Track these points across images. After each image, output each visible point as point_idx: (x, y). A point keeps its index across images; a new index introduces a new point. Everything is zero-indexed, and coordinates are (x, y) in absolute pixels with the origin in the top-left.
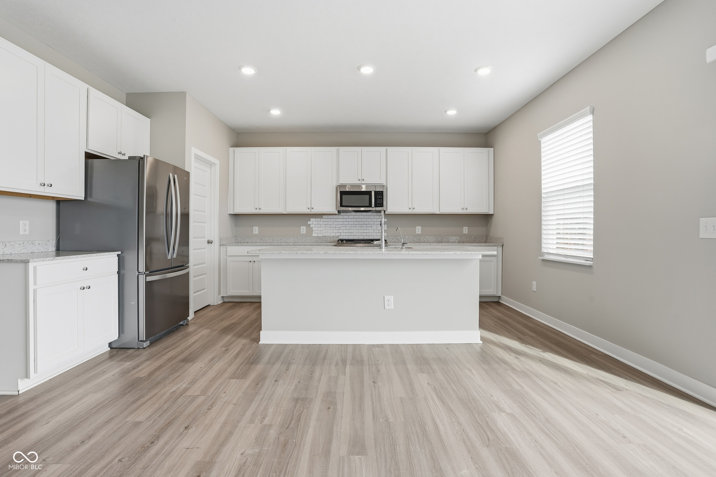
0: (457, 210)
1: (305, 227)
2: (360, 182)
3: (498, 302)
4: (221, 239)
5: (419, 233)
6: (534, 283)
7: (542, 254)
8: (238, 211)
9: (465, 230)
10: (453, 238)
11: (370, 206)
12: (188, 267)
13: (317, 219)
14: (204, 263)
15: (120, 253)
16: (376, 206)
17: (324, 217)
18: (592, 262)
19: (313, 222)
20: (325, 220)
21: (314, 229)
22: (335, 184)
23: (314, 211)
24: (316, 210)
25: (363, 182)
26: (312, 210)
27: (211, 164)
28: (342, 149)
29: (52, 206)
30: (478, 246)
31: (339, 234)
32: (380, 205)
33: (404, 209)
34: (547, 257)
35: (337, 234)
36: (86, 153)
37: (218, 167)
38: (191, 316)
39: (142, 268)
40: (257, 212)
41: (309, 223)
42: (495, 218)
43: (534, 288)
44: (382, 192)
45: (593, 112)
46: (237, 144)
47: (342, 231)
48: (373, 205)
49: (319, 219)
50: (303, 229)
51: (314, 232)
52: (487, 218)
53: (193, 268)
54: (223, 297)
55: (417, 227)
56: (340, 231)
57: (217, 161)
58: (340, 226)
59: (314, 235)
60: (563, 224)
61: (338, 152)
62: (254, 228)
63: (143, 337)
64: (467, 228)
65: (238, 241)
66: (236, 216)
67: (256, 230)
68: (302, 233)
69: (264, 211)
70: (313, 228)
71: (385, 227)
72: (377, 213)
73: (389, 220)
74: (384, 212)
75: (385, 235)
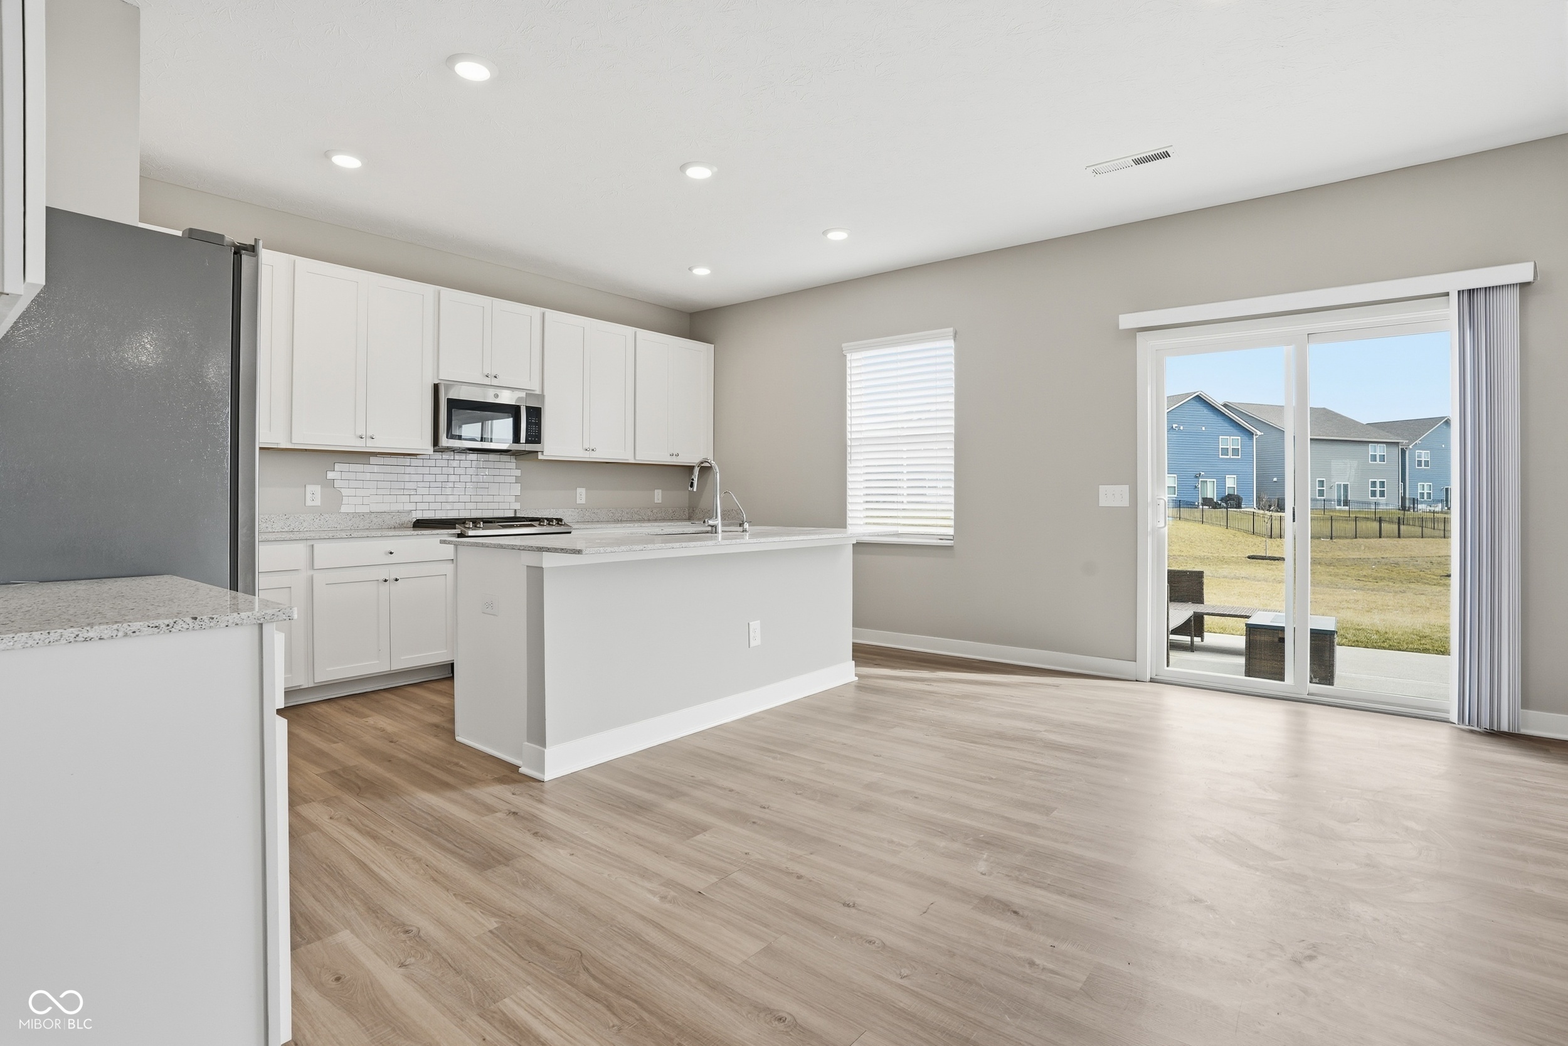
0: (662, 457)
1: (317, 489)
2: (487, 382)
11: (516, 440)
13: (353, 467)
16: (527, 442)
17: (373, 460)
18: (952, 542)
19: (339, 473)
20: (376, 469)
21: (344, 492)
23: (374, 446)
25: (495, 382)
26: (370, 443)
31: (412, 507)
32: (535, 439)
33: (575, 452)
35: (407, 507)
41: (330, 475)
44: (540, 409)
47: (419, 498)
48: (523, 439)
49: (360, 467)
50: (314, 494)
51: (345, 500)
55: (579, 490)
56: (414, 499)
58: (415, 485)
59: (345, 509)
61: (437, 299)
64: (660, 491)
68: (309, 503)
70: (342, 490)
71: (517, 489)
72: (513, 459)
73: (518, 473)
74: (540, 457)
75: (517, 506)
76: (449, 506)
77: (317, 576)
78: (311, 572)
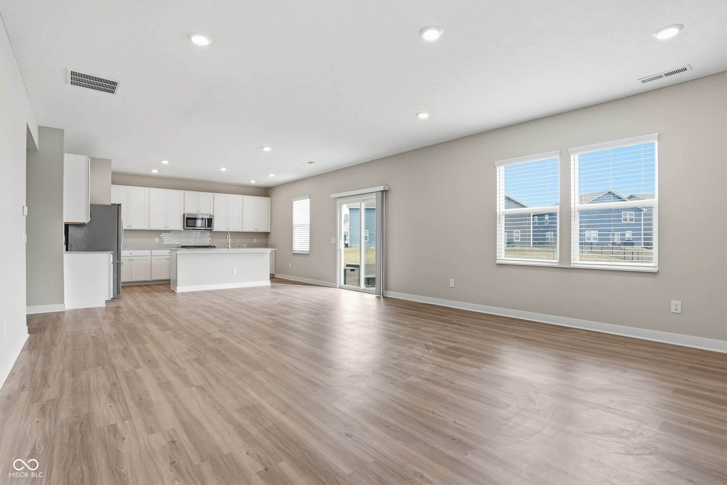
0: (252, 230)
2: (198, 213)
3: (273, 277)
6: (290, 264)
7: (293, 251)
9: (255, 241)
10: (245, 245)
17: (171, 232)
18: (309, 252)
19: (163, 235)
20: (173, 234)
22: (182, 214)
24: (170, 228)
25: (200, 213)
26: (168, 228)
32: (211, 226)
34: (295, 252)
35: (180, 243)
39: (119, 259)
41: (161, 235)
42: (271, 235)
43: (290, 266)
44: (212, 219)
45: (310, 198)
47: (183, 241)
48: (207, 226)
49: (168, 234)
50: (157, 240)
51: (164, 241)
52: (267, 234)
58: (181, 238)
59: (164, 243)
60: (301, 236)
61: (185, 194)
63: (120, 292)
64: (256, 239)
68: (156, 242)
69: (133, 228)
70: (163, 239)
71: (210, 239)
72: (209, 231)
73: (210, 234)
74: (213, 231)
75: (210, 243)
77: (153, 257)
78: (151, 256)
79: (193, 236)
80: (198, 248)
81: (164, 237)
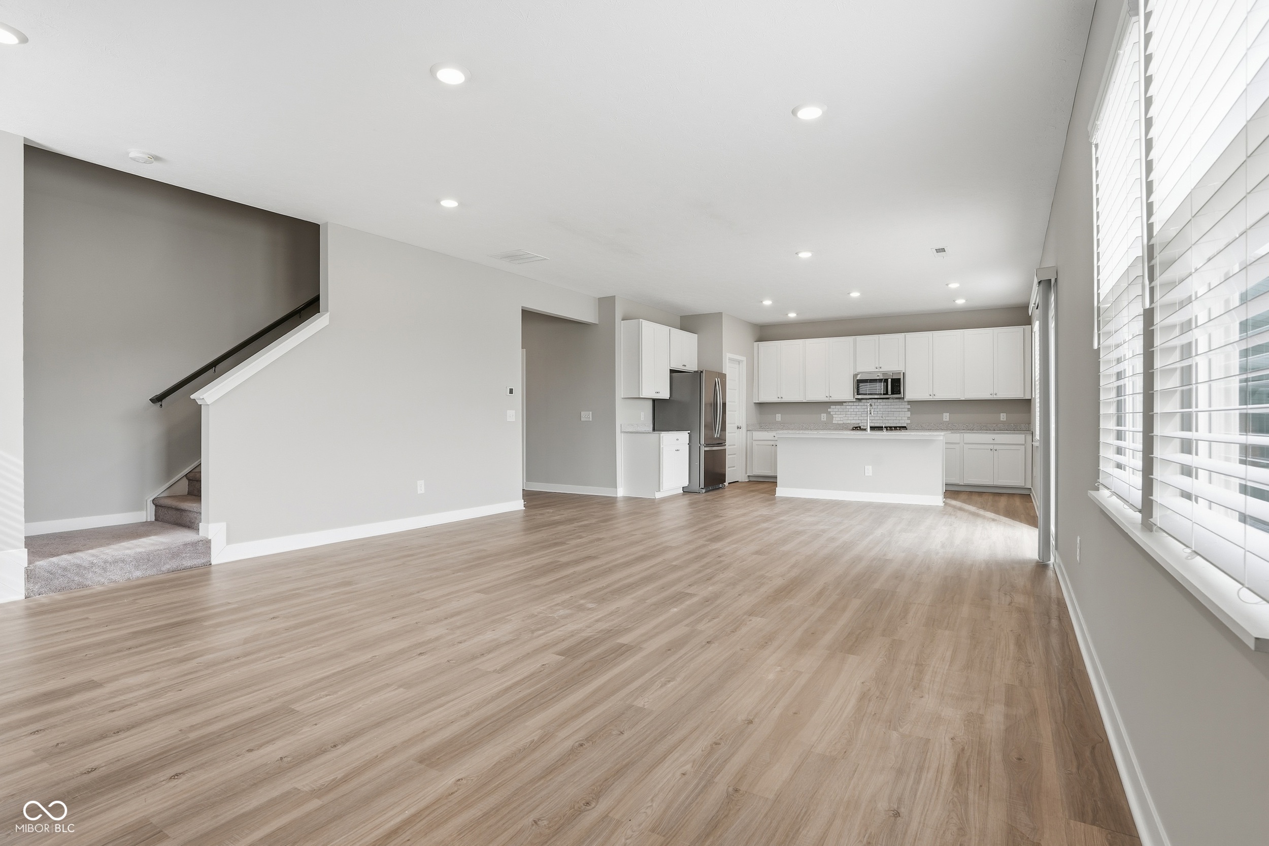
0: (984, 394)
1: (825, 414)
2: (877, 370)
4: (747, 425)
5: (946, 420)
8: (763, 399)
9: (1003, 417)
11: (887, 393)
12: (725, 445)
13: (838, 407)
14: (735, 445)
15: (689, 432)
16: (893, 394)
17: (844, 404)
19: (833, 409)
20: (845, 408)
21: (834, 416)
22: (852, 374)
23: (831, 400)
24: (835, 398)
25: (881, 370)
27: (739, 362)
28: (859, 338)
29: (650, 403)
30: (1013, 434)
32: (899, 392)
33: (926, 397)
36: (670, 370)
37: (745, 363)
38: (726, 484)
39: (703, 442)
40: (779, 400)
41: (829, 410)
44: (900, 379)
46: (761, 339)
47: (862, 418)
48: (890, 392)
49: (840, 407)
50: (824, 417)
51: (834, 418)
53: (728, 447)
54: (749, 476)
55: (945, 414)
56: (860, 418)
57: (744, 359)
58: (860, 413)
59: (834, 421)
61: (855, 343)
62: (777, 415)
63: (702, 485)
64: (1004, 414)
65: (762, 426)
66: (761, 405)
67: (779, 417)
68: (822, 420)
69: (786, 399)
71: (909, 414)
72: (896, 401)
73: (909, 407)
74: (904, 400)
75: (909, 422)
76: (875, 421)
79: (878, 410)
80: (879, 430)
81: (834, 413)
